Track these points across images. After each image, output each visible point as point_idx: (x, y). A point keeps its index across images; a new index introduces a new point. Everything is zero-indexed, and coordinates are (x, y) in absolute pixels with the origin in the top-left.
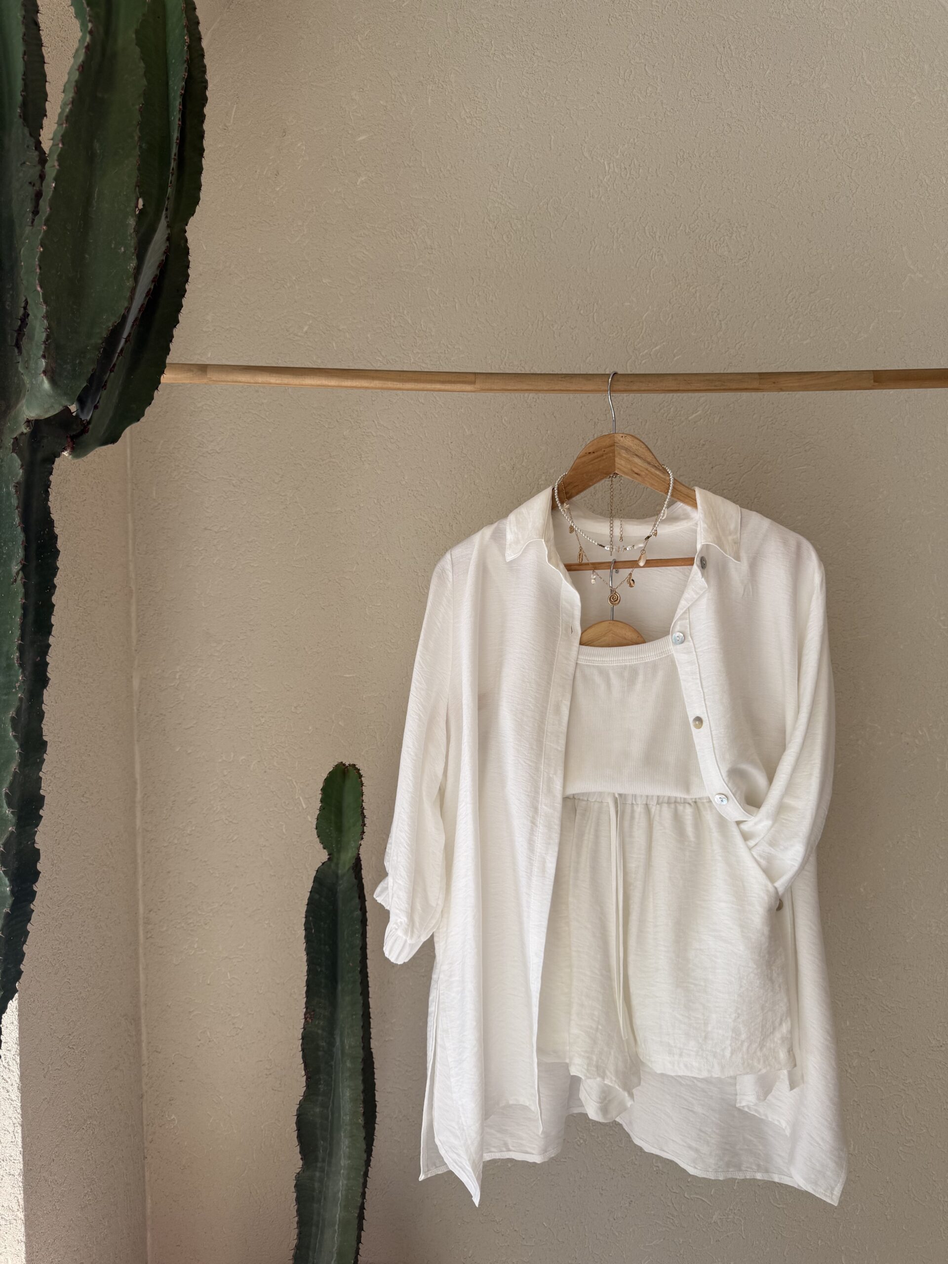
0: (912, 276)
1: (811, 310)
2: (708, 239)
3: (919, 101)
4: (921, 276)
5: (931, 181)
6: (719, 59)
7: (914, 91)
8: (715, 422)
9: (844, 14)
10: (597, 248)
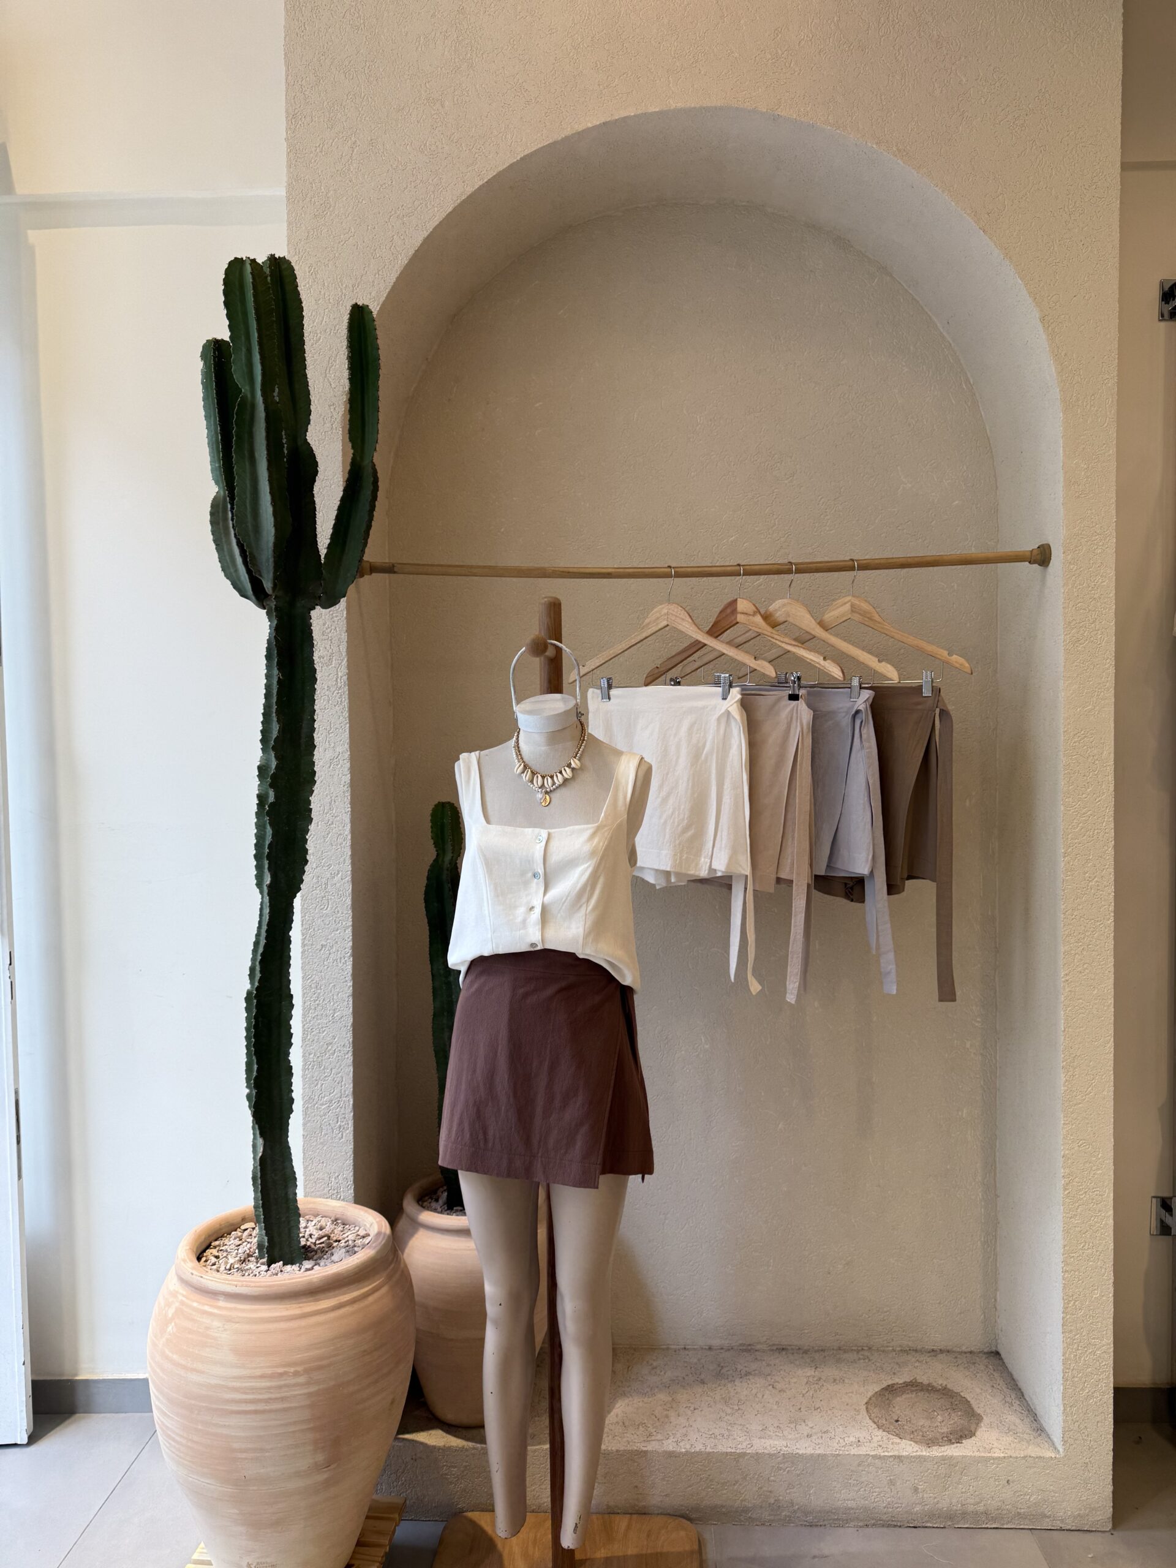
0: (905, 486)
1: (835, 510)
2: (767, 464)
3: (907, 370)
4: (910, 485)
5: (916, 423)
6: (772, 347)
7: (904, 364)
8: (772, 585)
9: (856, 315)
10: (693, 474)
